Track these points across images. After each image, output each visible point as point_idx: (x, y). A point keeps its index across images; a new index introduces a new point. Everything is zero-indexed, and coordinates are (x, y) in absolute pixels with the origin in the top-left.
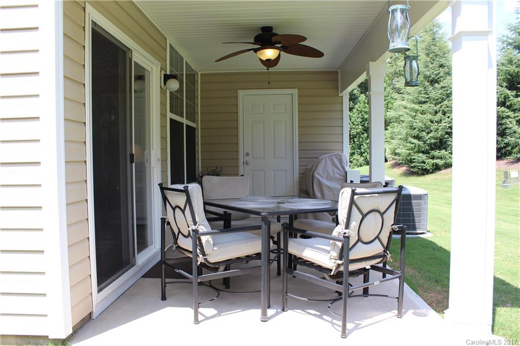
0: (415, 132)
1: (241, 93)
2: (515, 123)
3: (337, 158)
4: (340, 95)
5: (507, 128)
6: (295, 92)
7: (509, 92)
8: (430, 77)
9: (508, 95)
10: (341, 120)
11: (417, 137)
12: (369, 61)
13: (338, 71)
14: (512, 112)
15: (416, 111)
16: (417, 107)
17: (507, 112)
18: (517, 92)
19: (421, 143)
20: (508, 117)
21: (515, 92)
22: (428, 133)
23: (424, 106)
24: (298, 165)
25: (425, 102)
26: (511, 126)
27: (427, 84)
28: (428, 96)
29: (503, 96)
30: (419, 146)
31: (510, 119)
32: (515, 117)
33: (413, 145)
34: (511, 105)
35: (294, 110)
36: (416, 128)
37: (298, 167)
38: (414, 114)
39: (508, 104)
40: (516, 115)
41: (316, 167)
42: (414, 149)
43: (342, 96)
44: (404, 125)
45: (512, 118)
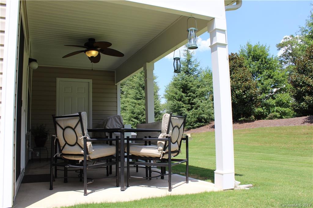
0: (135, 115)
1: (58, 80)
2: (186, 110)
3: (118, 118)
4: (116, 84)
5: (183, 113)
6: (91, 81)
7: (183, 94)
8: (142, 85)
9: (182, 95)
10: (116, 98)
11: (136, 118)
12: (146, 62)
13: (114, 71)
14: (185, 105)
15: (135, 103)
16: (135, 101)
17: (182, 105)
18: (187, 94)
19: (138, 121)
20: (183, 107)
21: (186, 94)
22: (142, 116)
23: (139, 101)
24: (92, 123)
25: (140, 99)
26: (184, 111)
27: (141, 89)
28: (142, 95)
29: (180, 96)
30: (137, 123)
31: (184, 108)
32: (186, 107)
33: (133, 122)
34: (184, 100)
35: (90, 91)
36: (135, 113)
37: (92, 124)
38: (134, 105)
39: (183, 100)
40: (187, 106)
41: (107, 123)
42: (134, 125)
43: (117, 85)
44: (128, 111)
45: (185, 108)
